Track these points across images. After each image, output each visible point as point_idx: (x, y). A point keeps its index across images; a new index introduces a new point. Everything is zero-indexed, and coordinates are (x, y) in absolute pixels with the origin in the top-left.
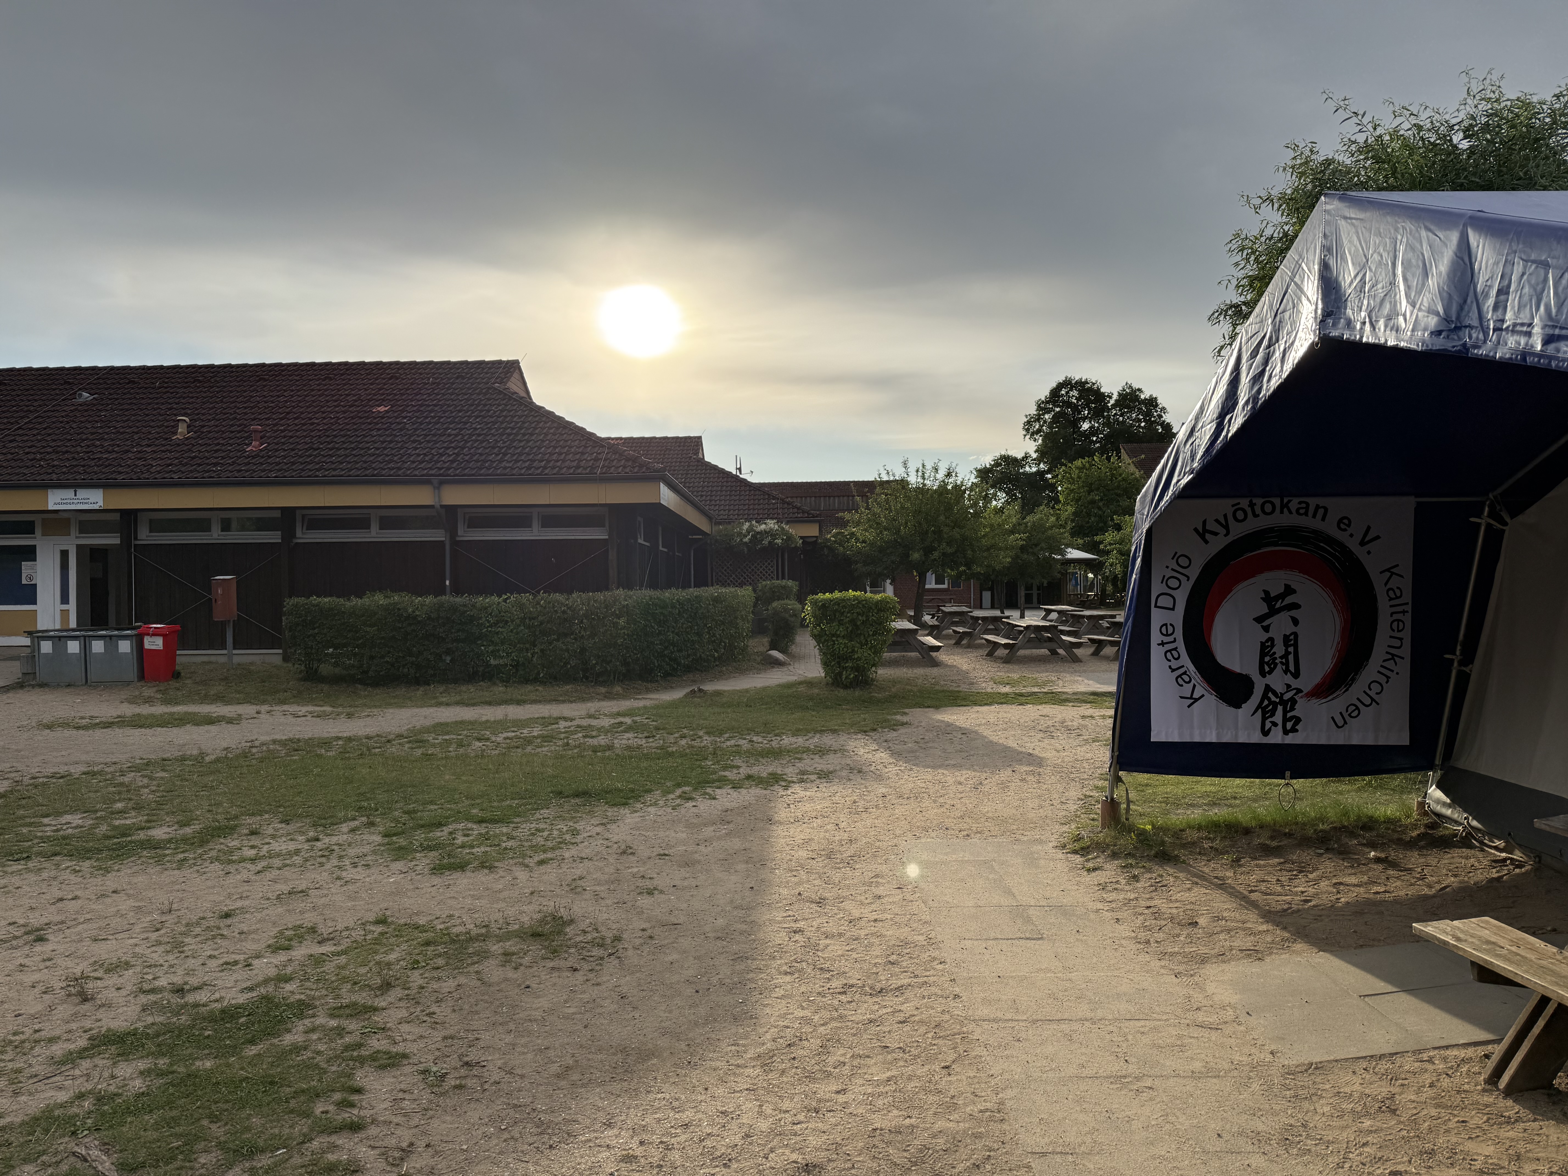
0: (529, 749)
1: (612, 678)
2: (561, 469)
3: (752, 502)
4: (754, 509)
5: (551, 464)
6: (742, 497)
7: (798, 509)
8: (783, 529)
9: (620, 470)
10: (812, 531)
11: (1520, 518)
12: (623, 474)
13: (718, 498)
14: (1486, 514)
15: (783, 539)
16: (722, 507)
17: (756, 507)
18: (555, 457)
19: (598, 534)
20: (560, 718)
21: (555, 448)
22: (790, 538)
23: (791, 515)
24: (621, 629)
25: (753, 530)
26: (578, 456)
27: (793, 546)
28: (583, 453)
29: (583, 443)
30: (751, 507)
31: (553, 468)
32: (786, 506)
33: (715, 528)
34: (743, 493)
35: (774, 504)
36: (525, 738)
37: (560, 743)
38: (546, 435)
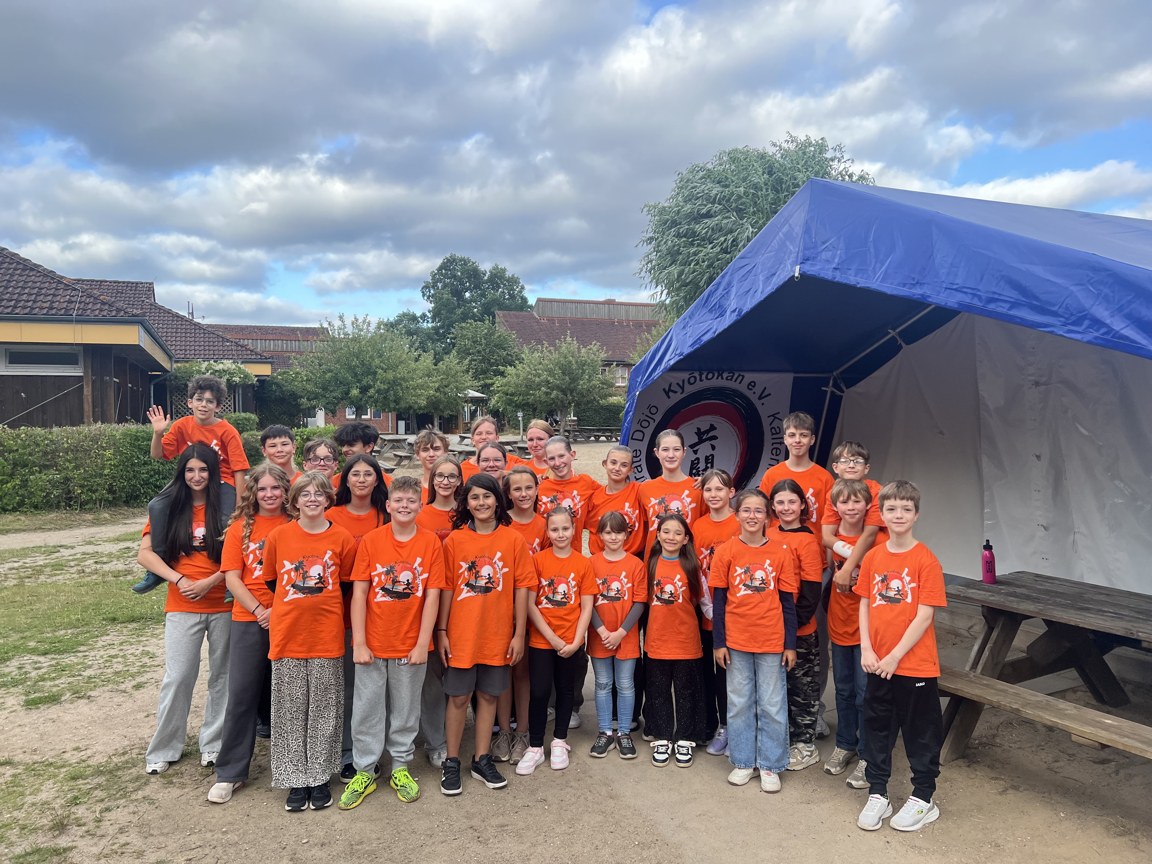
0: (42, 578)
1: (98, 506)
2: (33, 309)
3: (207, 343)
4: (209, 350)
5: (21, 304)
6: (197, 339)
7: (251, 351)
8: (240, 368)
9: (97, 312)
10: (265, 370)
11: (853, 388)
12: (100, 317)
13: (174, 339)
14: (831, 384)
15: (240, 378)
16: (178, 347)
17: (212, 348)
18: (24, 297)
19: (75, 371)
20: (61, 546)
21: (23, 288)
22: (246, 376)
23: (245, 356)
24: (108, 460)
25: (211, 368)
26: (50, 298)
27: (250, 383)
28: (54, 295)
29: (54, 285)
30: (207, 348)
31: (24, 308)
32: (240, 348)
33: (175, 366)
34: (198, 335)
35: (228, 346)
36: (33, 568)
37: (73, 570)
38: (12, 275)
